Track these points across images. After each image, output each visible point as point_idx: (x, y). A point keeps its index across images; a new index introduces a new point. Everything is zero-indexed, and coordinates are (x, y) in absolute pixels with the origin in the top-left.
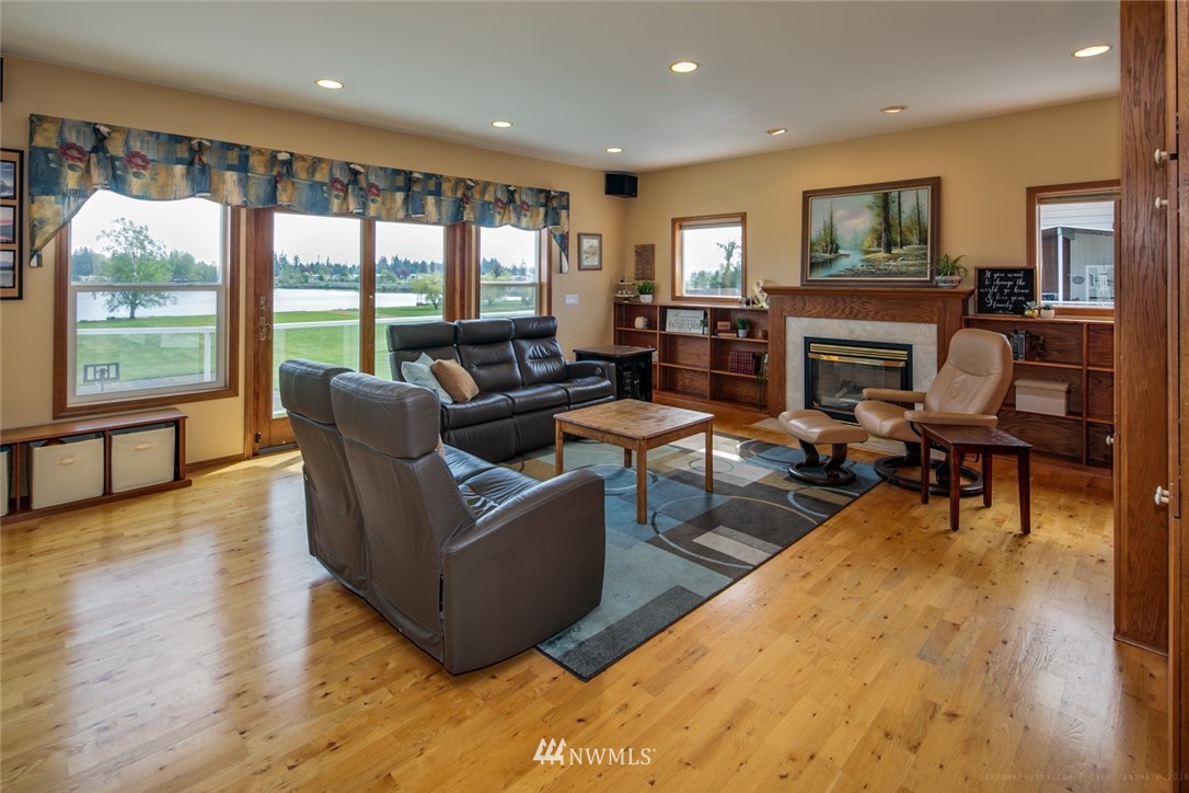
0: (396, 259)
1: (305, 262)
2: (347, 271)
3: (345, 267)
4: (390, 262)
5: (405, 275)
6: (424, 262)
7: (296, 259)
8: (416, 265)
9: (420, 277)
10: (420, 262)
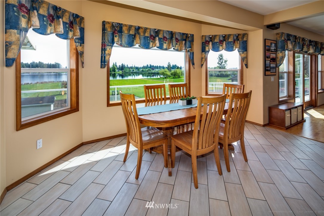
0: (151, 65)
1: (129, 66)
2: (139, 69)
3: (138, 67)
4: (149, 66)
5: (153, 69)
6: (157, 66)
7: (127, 65)
8: (155, 66)
9: (157, 70)
10: (156, 66)
